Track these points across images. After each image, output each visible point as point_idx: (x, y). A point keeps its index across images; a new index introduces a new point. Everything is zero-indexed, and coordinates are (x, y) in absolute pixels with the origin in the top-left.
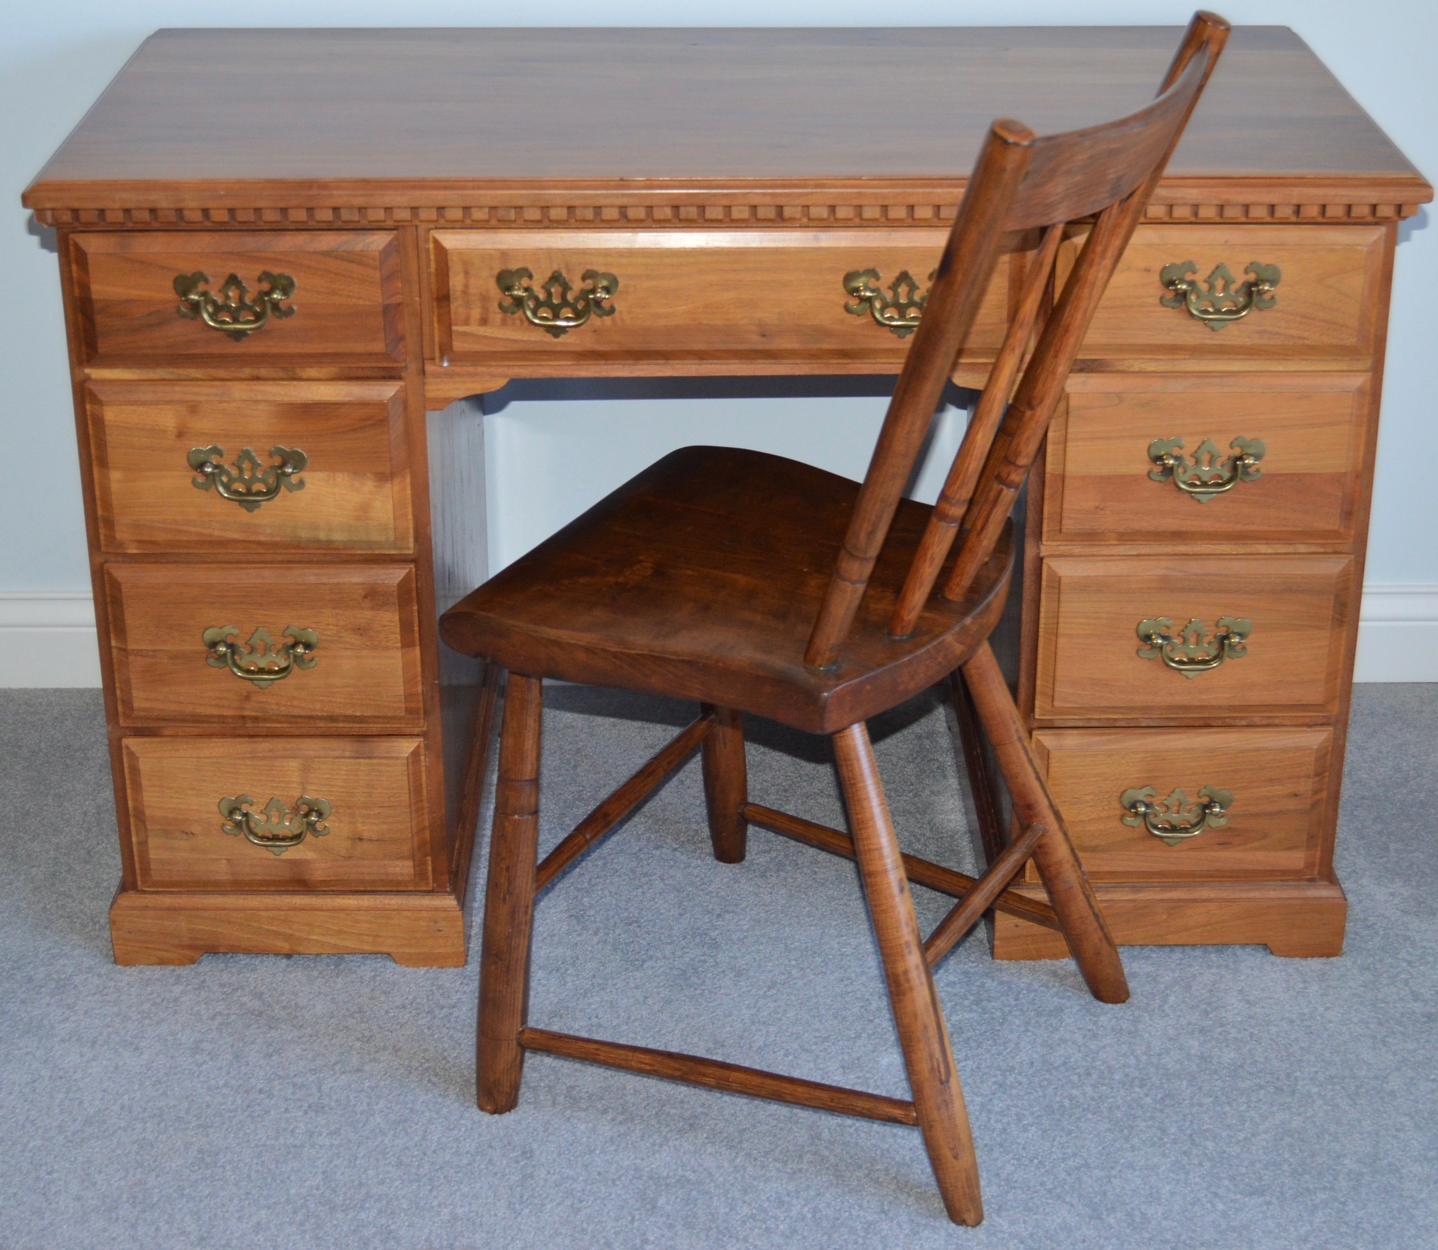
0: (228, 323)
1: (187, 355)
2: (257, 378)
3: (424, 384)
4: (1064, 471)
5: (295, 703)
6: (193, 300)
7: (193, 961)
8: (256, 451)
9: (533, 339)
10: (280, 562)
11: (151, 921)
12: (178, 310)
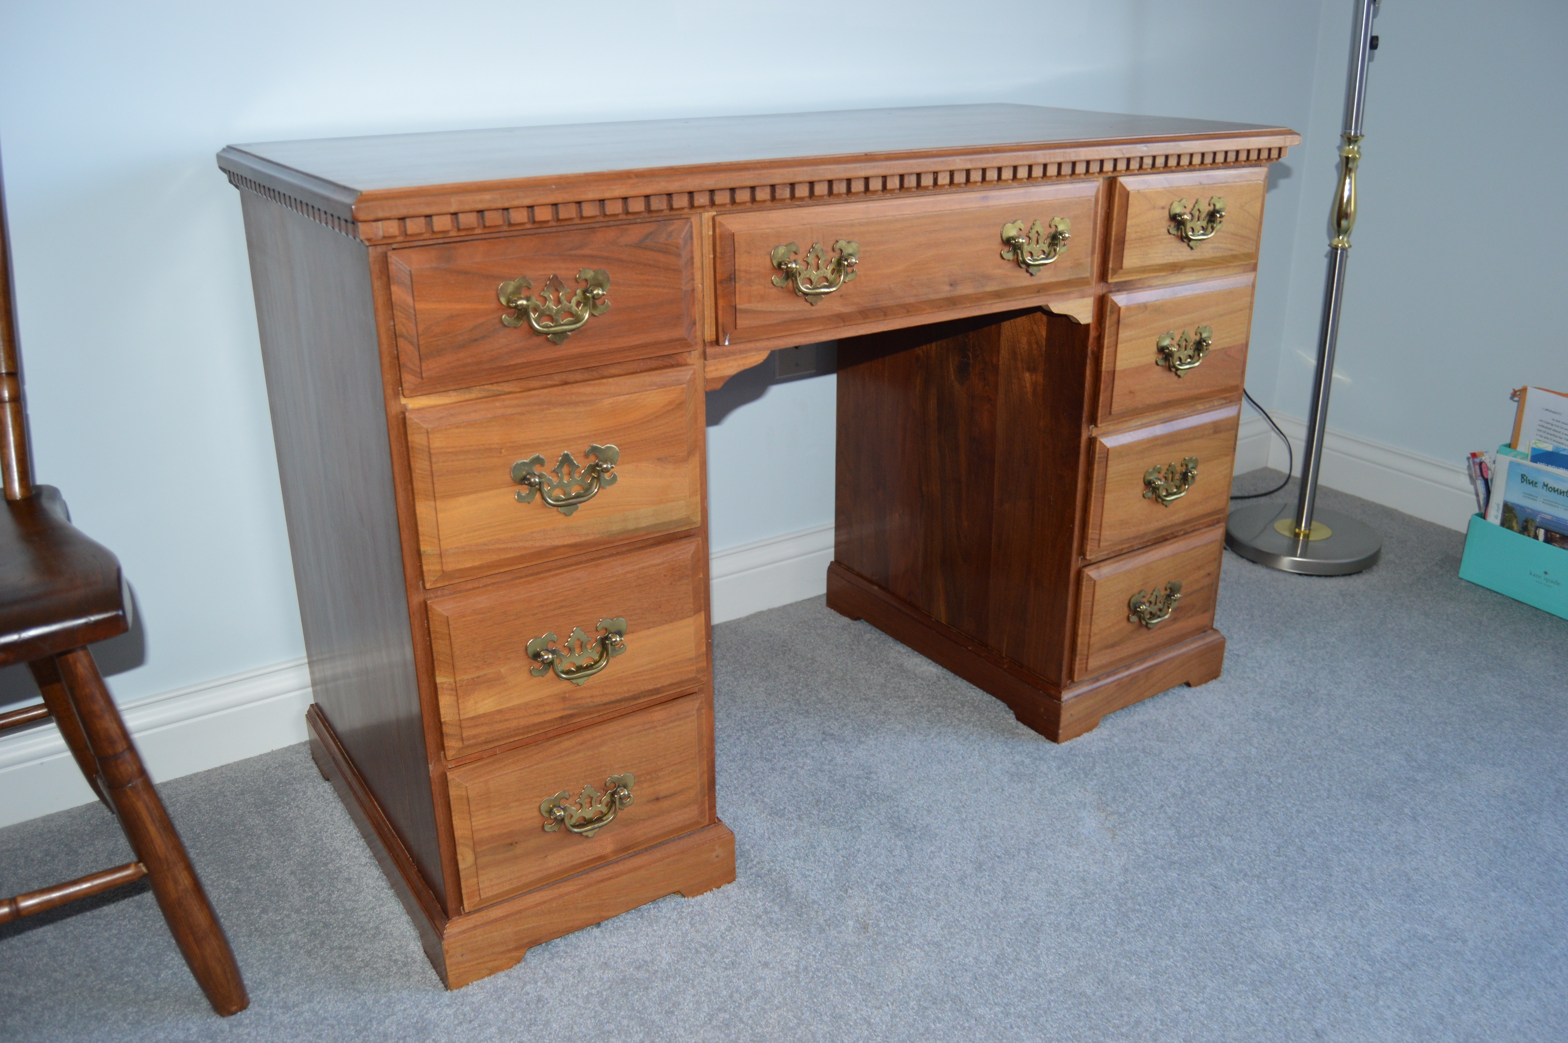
0: (551, 327)
1: (507, 367)
2: (566, 383)
3: (705, 366)
4: (1115, 367)
5: (607, 691)
6: (522, 305)
7: (518, 961)
8: (573, 454)
9: (797, 309)
10: (587, 561)
11: (480, 938)
12: (501, 322)
